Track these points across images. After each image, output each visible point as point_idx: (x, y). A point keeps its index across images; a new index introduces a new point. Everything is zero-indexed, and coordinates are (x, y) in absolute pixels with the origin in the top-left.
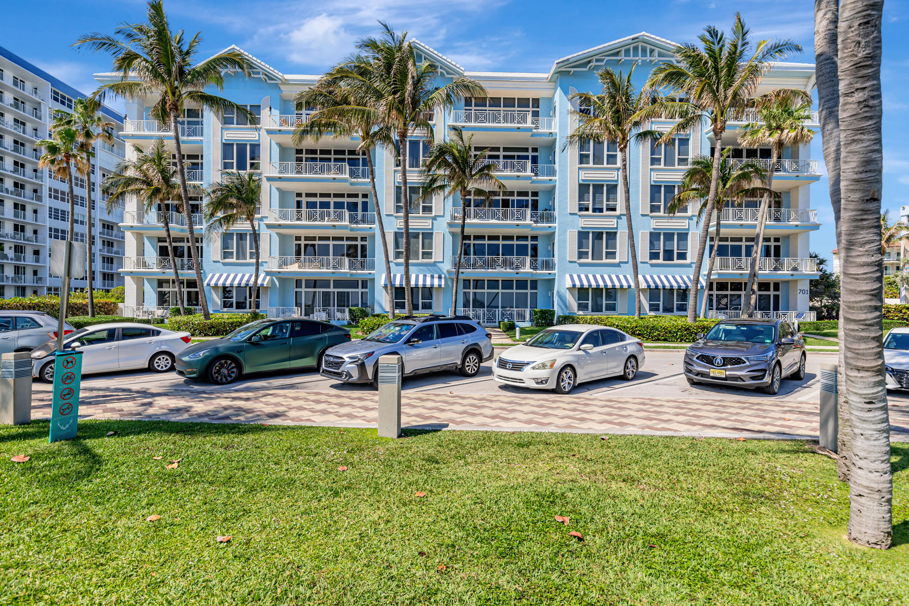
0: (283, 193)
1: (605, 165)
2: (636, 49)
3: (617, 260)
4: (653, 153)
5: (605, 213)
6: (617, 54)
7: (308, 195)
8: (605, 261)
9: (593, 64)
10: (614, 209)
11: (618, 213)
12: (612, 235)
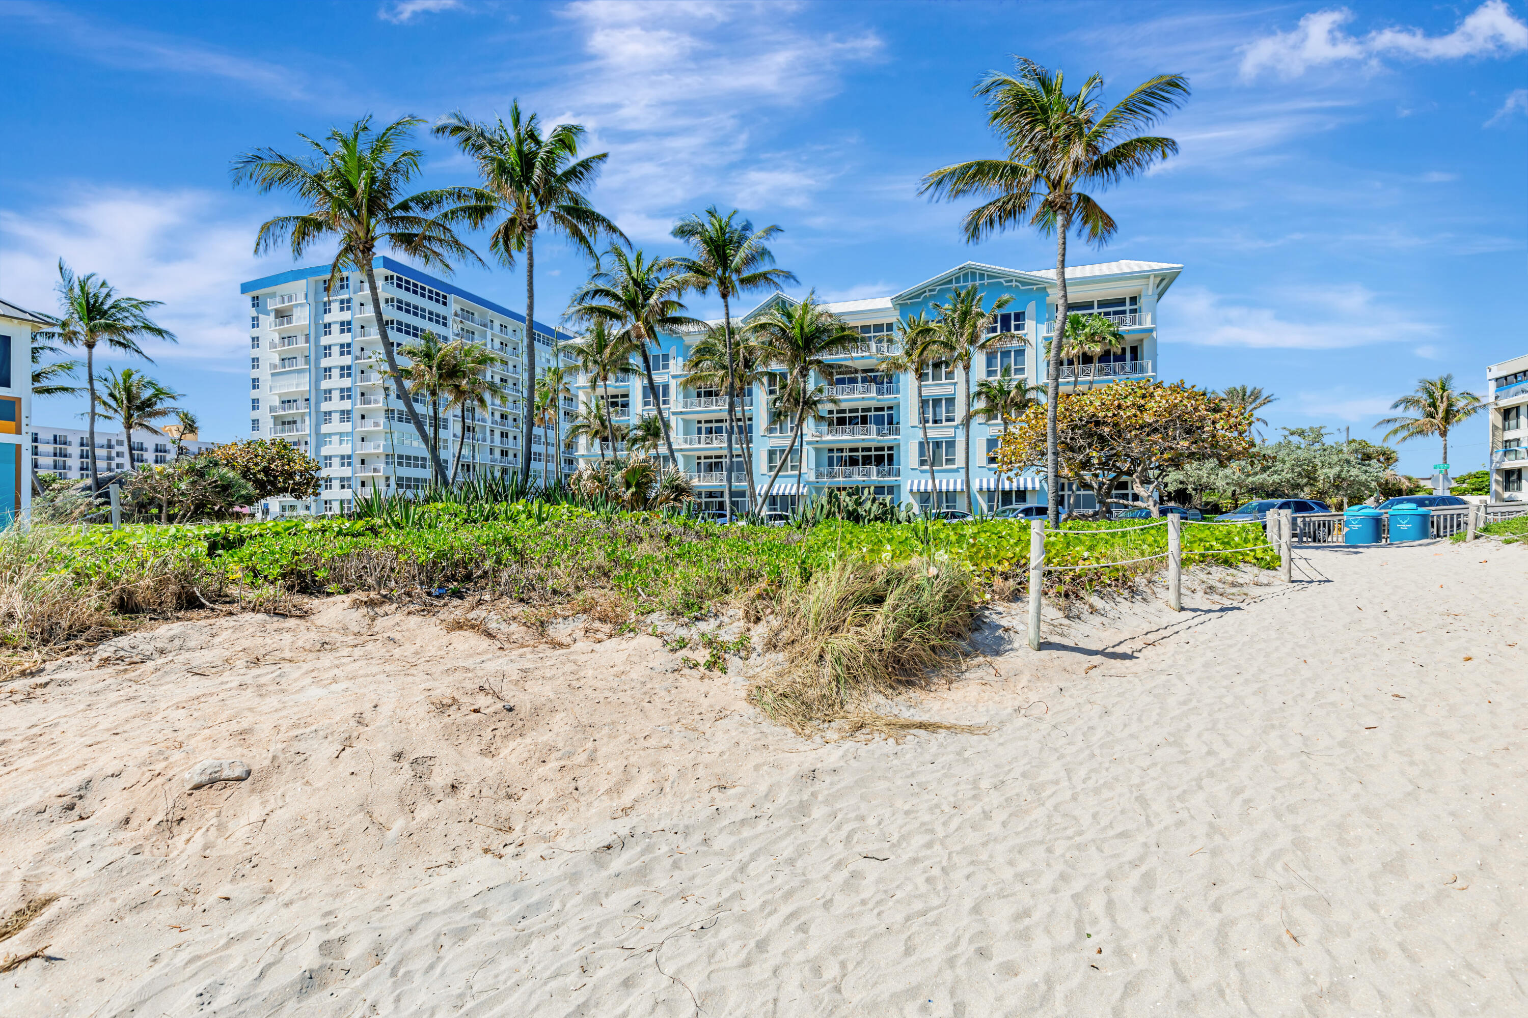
0: (686, 422)
1: (944, 381)
2: (966, 275)
3: (955, 467)
4: (988, 366)
5: (944, 423)
6: (950, 282)
7: (706, 422)
8: (945, 467)
9: (927, 294)
10: (953, 420)
11: (955, 423)
12: (951, 444)
